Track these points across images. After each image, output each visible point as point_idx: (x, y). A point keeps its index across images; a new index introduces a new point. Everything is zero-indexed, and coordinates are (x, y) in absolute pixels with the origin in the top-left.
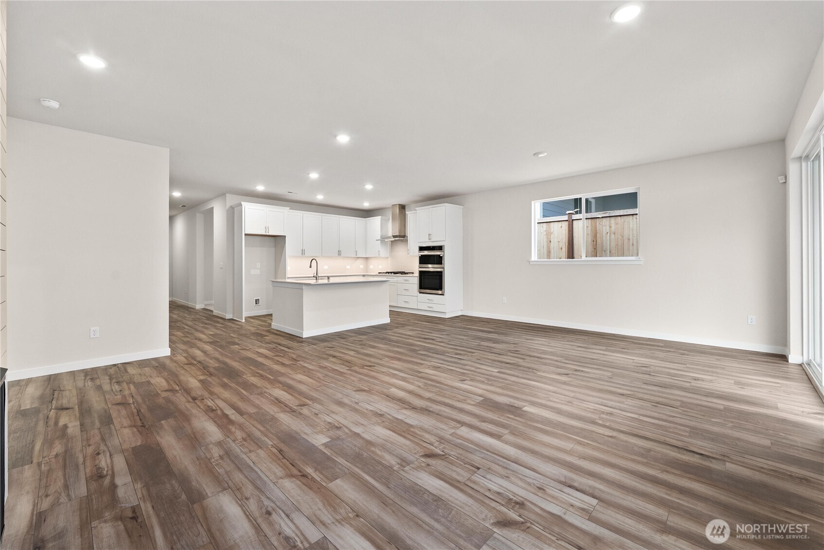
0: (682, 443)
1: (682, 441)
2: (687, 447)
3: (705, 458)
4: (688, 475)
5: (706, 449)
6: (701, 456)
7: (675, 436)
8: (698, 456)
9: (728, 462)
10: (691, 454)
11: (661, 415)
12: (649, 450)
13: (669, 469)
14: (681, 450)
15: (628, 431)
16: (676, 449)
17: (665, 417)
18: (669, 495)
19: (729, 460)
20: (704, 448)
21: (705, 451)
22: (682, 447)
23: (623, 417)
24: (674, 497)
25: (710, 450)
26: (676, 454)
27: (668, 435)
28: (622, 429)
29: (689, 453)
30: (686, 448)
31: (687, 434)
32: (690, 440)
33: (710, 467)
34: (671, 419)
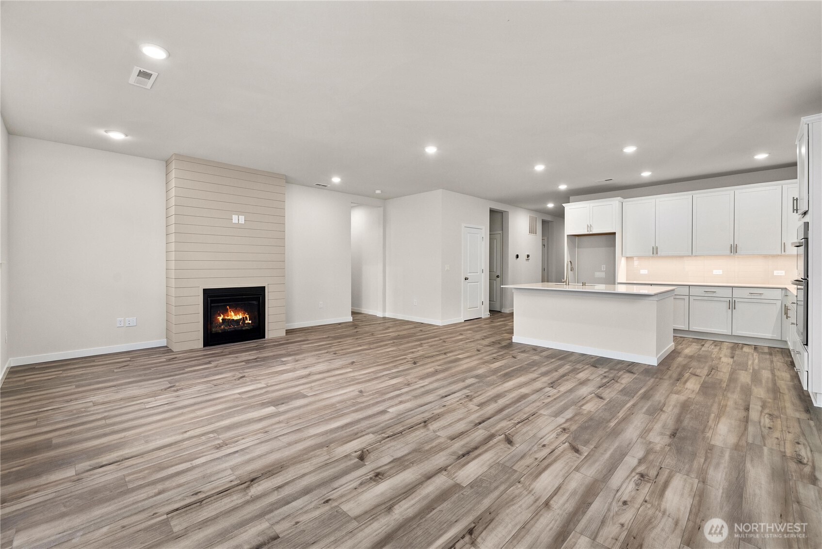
0: (126, 466)
1: (127, 467)
2: (118, 465)
3: (97, 466)
4: (106, 445)
5: (99, 475)
6: (101, 465)
7: (137, 468)
8: (104, 463)
9: (73, 476)
10: (111, 461)
11: (174, 484)
12: (147, 442)
13: (122, 440)
14: (122, 458)
15: (181, 444)
16: (127, 457)
17: (167, 484)
18: (111, 429)
19: (73, 478)
20: (101, 475)
21: (99, 473)
22: (123, 462)
23: (203, 452)
24: (107, 430)
25: (95, 476)
26: (124, 453)
27: (144, 465)
28: (187, 442)
29: (114, 460)
30: (119, 463)
31: (127, 479)
32: (120, 474)
33: (90, 461)
34: (160, 487)
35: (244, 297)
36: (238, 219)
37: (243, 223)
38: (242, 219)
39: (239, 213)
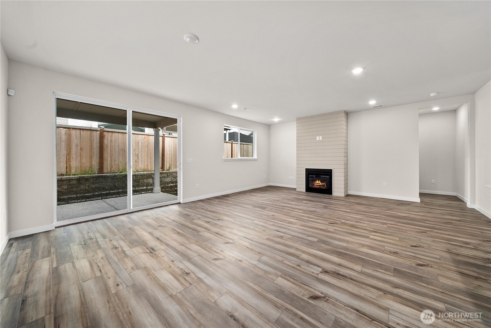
35: (321, 173)
36: (319, 138)
37: (321, 139)
38: (321, 138)
39: (319, 135)
